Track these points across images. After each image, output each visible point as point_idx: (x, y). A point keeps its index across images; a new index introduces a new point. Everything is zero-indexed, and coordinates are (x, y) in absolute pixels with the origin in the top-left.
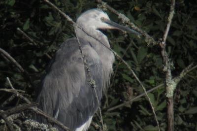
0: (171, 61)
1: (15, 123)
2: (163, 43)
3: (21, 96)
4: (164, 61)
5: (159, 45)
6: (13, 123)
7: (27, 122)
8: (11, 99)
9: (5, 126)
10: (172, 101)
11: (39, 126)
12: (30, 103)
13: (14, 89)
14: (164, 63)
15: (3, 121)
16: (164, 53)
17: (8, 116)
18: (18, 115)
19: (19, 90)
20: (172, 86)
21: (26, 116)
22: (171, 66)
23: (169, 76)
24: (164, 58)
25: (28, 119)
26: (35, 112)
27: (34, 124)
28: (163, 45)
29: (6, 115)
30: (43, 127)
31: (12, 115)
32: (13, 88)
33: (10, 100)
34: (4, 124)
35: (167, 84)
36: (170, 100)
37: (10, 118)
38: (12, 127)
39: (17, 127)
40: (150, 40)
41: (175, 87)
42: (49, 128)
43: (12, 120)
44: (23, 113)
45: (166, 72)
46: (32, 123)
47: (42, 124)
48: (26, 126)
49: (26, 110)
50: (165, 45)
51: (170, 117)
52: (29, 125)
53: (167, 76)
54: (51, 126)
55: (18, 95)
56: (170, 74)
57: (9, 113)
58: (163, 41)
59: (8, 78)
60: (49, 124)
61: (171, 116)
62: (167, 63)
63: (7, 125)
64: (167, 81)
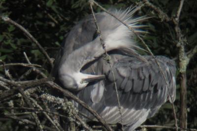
0: (184, 37)
1: (31, 97)
2: (177, 19)
3: (38, 71)
4: (177, 37)
5: (172, 21)
6: (29, 96)
7: (43, 96)
8: (27, 73)
9: (22, 100)
10: (185, 76)
11: (55, 100)
12: (46, 77)
13: (30, 64)
14: (177, 39)
15: (20, 95)
16: (177, 29)
17: (25, 90)
18: (34, 89)
19: (36, 65)
20: (185, 61)
21: (42, 90)
22: (184, 42)
23: (182, 52)
24: (178, 34)
25: (45, 93)
26: (51, 86)
27: (50, 98)
28: (177, 21)
29: (22, 89)
30: (59, 101)
31: (29, 89)
32: (29, 62)
33: (26, 75)
34: (21, 98)
35: (181, 60)
36: (183, 76)
37: (27, 92)
38: (29, 101)
39: (34, 101)
40: (164, 16)
41: (188, 62)
42: (65, 102)
43: (29, 94)
44: (39, 87)
45: (179, 48)
46: (48, 97)
47: (58, 98)
48: (43, 100)
49: (42, 84)
50: (178, 21)
51: (183, 92)
52: (46, 99)
53: (180, 51)
54: (67, 100)
55: (34, 69)
56: (183, 49)
57: (26, 87)
58: (176, 17)
59: (25, 53)
60: (65, 97)
61: (184, 90)
62: (180, 39)
63: (24, 99)
64: (180, 57)
